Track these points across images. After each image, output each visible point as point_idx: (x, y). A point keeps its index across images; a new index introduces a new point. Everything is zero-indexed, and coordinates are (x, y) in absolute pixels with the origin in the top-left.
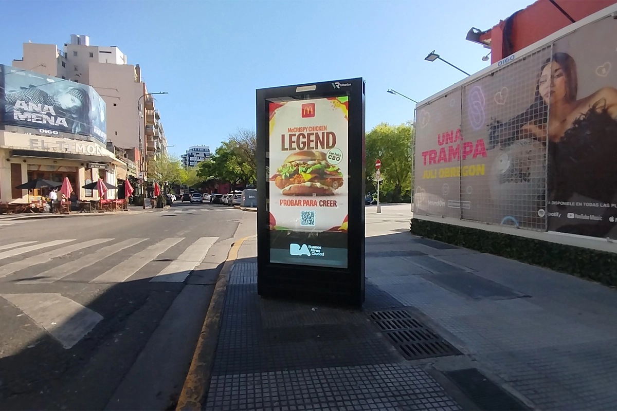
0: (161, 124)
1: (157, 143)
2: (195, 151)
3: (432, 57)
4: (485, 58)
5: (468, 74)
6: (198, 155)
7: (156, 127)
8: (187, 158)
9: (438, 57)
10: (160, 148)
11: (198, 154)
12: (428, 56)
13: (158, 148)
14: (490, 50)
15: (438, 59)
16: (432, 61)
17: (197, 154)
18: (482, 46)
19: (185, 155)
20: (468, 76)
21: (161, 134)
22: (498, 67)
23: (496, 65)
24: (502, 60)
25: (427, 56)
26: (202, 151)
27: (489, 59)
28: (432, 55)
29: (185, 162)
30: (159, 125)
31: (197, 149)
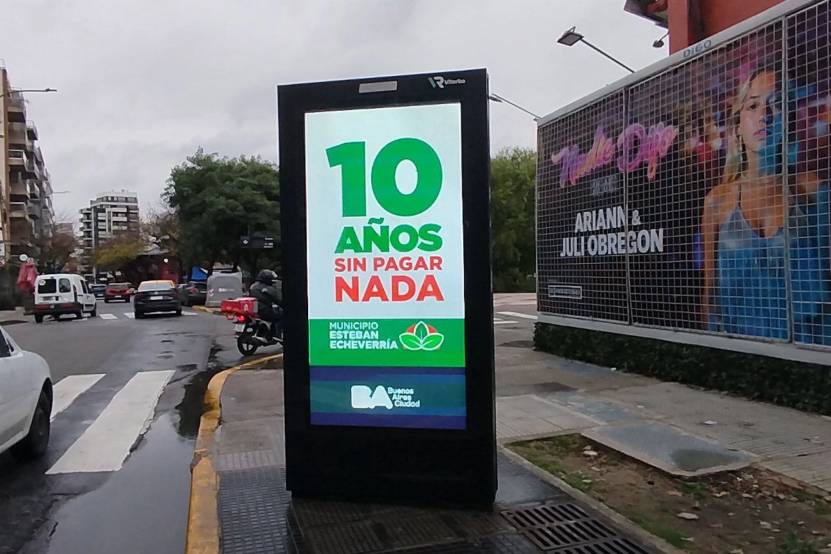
0: (39, 149)
1: (32, 188)
2: (108, 201)
3: (569, 38)
4: (659, 44)
5: (631, 71)
6: (115, 210)
7: (31, 155)
8: (92, 216)
9: (581, 38)
10: (39, 197)
11: (115, 206)
12: (564, 37)
13: (33, 196)
14: (667, 30)
15: (580, 41)
16: (571, 45)
17: (112, 206)
18: (653, 23)
19: (88, 209)
20: (631, 73)
21: (40, 169)
22: (683, 58)
23: (680, 55)
24: (690, 48)
25: (560, 37)
26: (122, 202)
27: (663, 44)
28: (571, 35)
29: (88, 224)
30: (36, 151)
31: (112, 198)
